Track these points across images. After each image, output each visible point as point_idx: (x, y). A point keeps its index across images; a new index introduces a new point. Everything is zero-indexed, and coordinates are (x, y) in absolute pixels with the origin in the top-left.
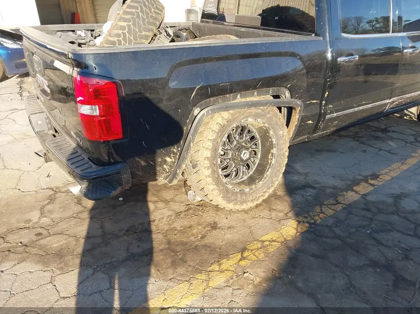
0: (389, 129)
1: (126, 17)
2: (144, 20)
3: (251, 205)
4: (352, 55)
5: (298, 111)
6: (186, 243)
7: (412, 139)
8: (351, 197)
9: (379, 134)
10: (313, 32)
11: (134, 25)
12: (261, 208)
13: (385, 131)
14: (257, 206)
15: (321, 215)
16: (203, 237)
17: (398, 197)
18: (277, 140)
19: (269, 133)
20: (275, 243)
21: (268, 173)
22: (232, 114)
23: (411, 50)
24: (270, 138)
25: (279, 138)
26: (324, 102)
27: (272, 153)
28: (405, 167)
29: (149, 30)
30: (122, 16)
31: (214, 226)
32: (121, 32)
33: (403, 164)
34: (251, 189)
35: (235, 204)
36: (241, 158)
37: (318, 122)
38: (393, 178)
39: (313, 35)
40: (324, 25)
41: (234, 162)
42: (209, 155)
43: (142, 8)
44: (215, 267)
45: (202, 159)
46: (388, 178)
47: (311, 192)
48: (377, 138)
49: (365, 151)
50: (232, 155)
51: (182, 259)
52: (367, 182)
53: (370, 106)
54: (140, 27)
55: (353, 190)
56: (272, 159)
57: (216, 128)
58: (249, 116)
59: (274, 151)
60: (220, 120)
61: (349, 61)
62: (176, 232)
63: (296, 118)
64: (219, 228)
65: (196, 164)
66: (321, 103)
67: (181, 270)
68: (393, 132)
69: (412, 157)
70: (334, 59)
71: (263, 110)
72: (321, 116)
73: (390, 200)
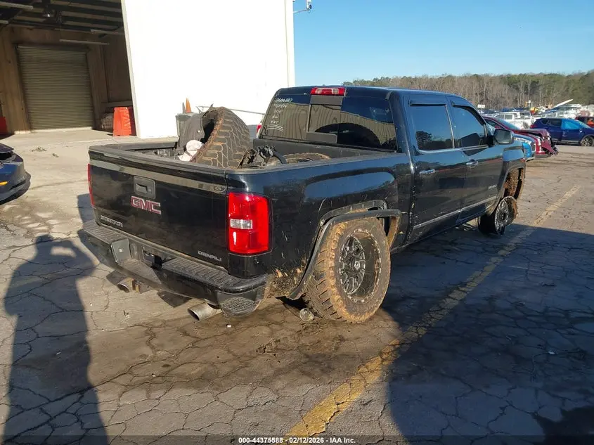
0: (456, 242)
1: (221, 137)
2: (237, 140)
3: (367, 316)
4: (429, 169)
5: (397, 221)
6: (325, 355)
7: (480, 249)
8: (450, 303)
9: (449, 247)
10: (396, 149)
11: (229, 144)
12: (375, 320)
13: (453, 243)
14: (371, 319)
15: (433, 320)
16: (337, 349)
17: (491, 299)
18: (381, 250)
19: (374, 243)
20: (405, 345)
21: (377, 283)
22: (348, 225)
23: (471, 163)
24: (375, 248)
25: (382, 247)
26: (411, 213)
27: (378, 263)
28: (485, 274)
29: (241, 150)
30: (217, 136)
31: (342, 339)
32: (216, 152)
33: (482, 271)
34: (366, 300)
35: (356, 315)
36: (354, 268)
37: (407, 233)
38: (479, 285)
39: (395, 152)
40: (405, 143)
41: (347, 273)
42: (333, 265)
43: (234, 130)
44: (363, 369)
45: (326, 269)
46: (474, 285)
47: (412, 303)
48: (449, 251)
49: (444, 263)
50: (346, 266)
51: (329, 367)
52: (458, 289)
53: (446, 216)
54: (234, 147)
55: (450, 297)
56: (378, 269)
57: (336, 238)
58: (359, 227)
59: (380, 260)
60: (339, 231)
61: (428, 175)
62: (308, 347)
63: (395, 227)
64: (347, 340)
65: (321, 275)
66: (409, 214)
67: (334, 375)
68: (461, 244)
69: (487, 265)
70: (417, 171)
71: (369, 221)
72: (410, 226)
73: (485, 303)
